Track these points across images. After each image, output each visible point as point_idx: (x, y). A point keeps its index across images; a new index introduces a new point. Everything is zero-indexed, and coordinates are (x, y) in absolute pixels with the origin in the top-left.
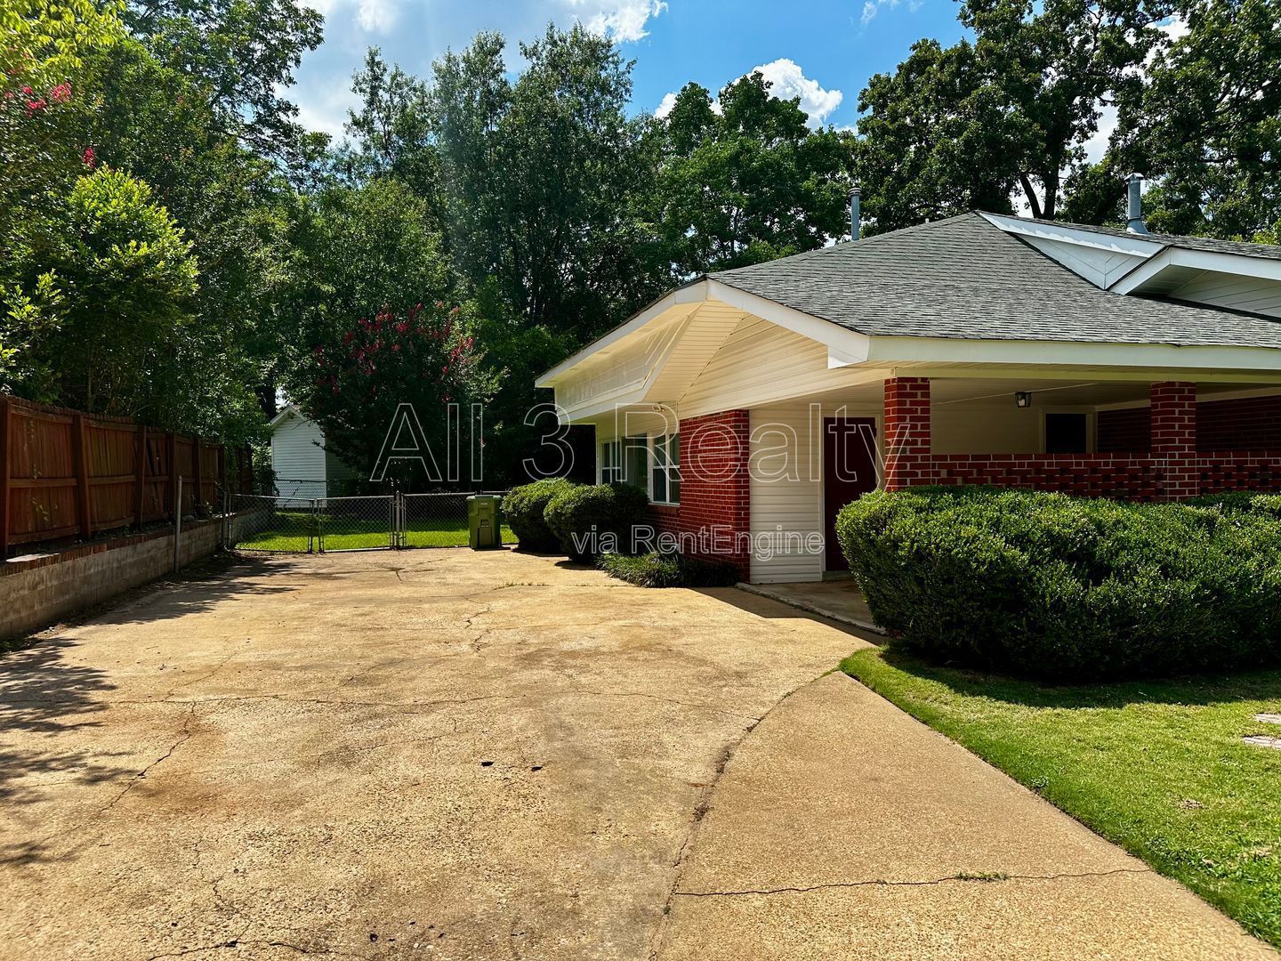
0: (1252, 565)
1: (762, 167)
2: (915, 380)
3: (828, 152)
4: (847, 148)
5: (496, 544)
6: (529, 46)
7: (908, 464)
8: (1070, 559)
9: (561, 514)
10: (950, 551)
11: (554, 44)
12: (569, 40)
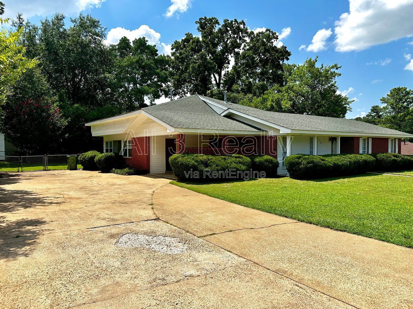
0: (229, 165)
1: (145, 65)
3: (163, 61)
4: (168, 60)
5: (76, 169)
6: (73, 19)
8: (203, 164)
9: (101, 160)
10: (186, 163)
11: (82, 20)
12: (85, 18)
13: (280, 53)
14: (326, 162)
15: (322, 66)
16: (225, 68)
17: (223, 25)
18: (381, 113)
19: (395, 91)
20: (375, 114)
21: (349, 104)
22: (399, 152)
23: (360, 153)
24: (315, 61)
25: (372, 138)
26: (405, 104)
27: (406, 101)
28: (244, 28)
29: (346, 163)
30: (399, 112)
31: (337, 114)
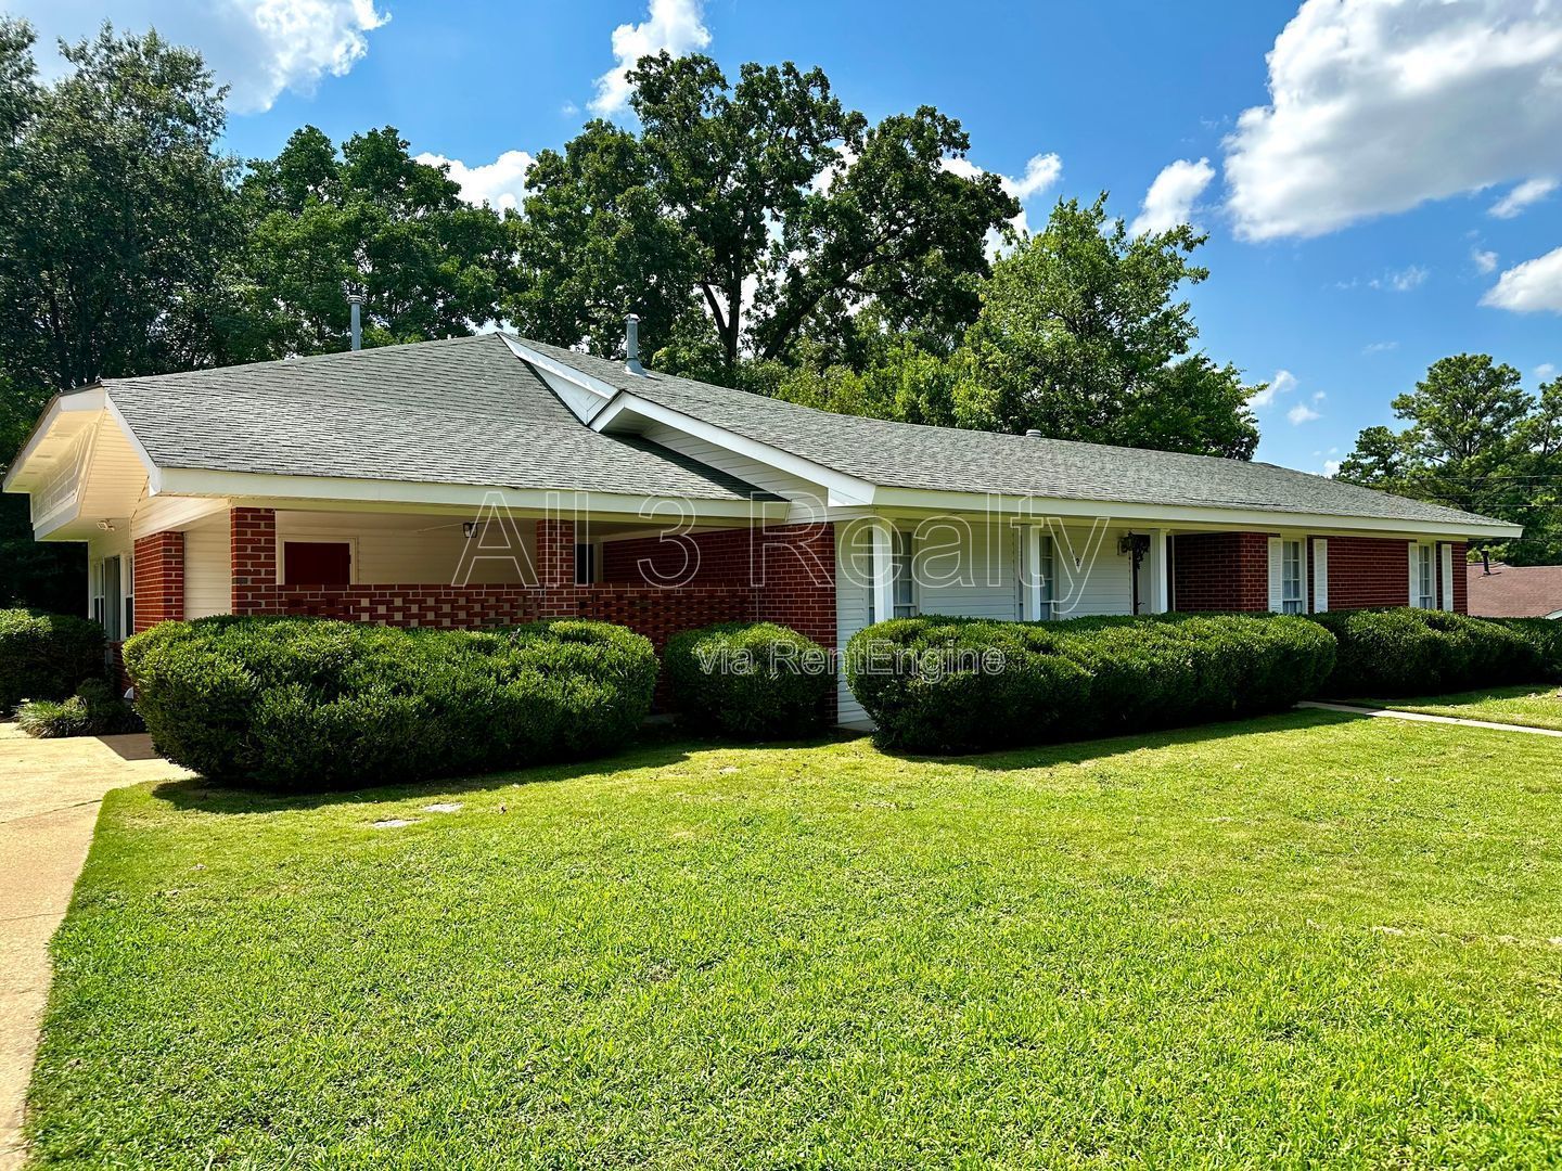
2: (258, 510)
3: (477, 232)
6: (73, 46)
7: (250, 594)
10: (182, 677)
11: (112, 49)
13: (967, 199)
14: (1063, 658)
15: (1121, 228)
16: (766, 272)
17: (739, 87)
18: (1395, 458)
19: (1449, 370)
20: (1371, 459)
21: (1246, 400)
22: (1461, 603)
23: (1270, 611)
24: (1093, 214)
25: (1331, 540)
26: (1488, 420)
27: (1489, 408)
28: (825, 98)
29: (1173, 660)
30: (1465, 451)
31: (1187, 438)
